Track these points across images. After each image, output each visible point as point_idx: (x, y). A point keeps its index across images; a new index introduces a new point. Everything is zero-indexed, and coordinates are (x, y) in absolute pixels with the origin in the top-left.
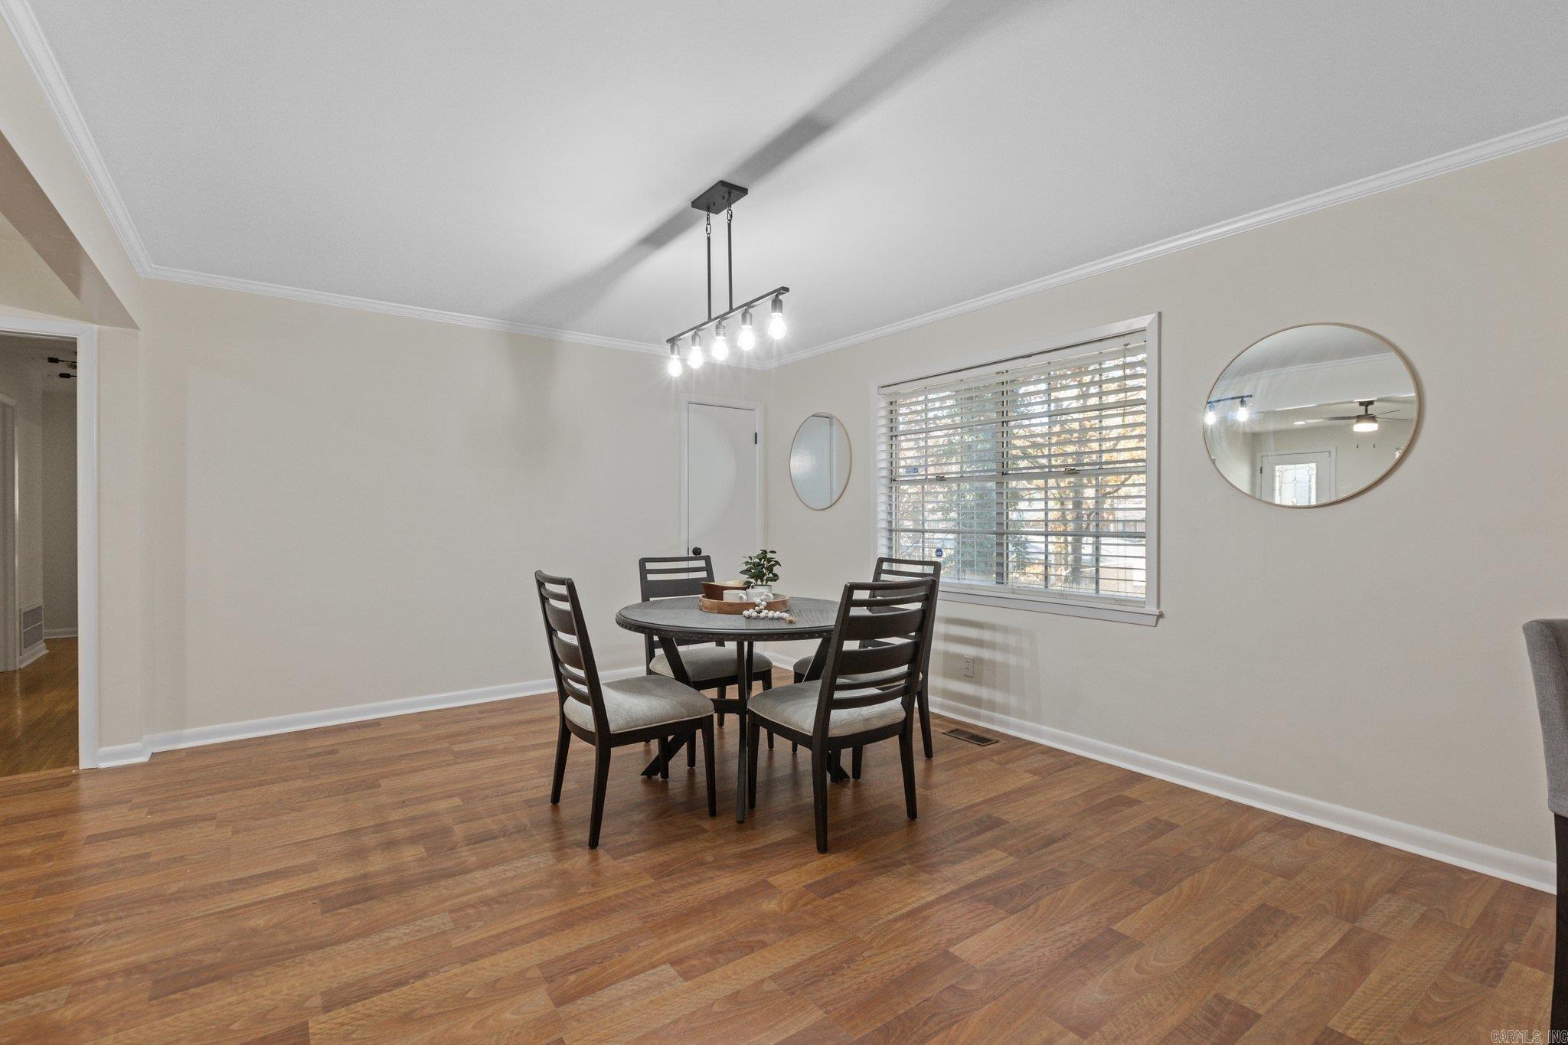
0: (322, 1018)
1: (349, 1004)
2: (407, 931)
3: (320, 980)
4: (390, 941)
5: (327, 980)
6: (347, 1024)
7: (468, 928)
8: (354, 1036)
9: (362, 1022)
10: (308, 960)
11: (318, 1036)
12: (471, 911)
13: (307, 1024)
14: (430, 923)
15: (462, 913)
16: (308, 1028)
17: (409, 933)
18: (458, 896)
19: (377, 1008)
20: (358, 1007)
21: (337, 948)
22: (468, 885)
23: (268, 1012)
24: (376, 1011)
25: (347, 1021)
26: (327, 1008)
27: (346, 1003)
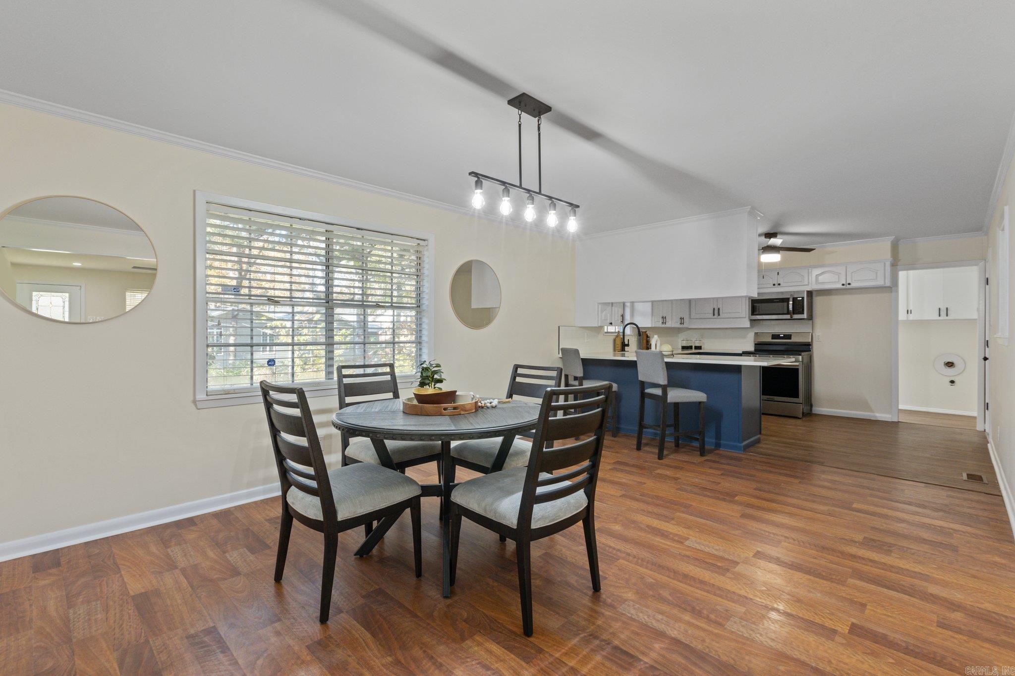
0: (839, 629)
1: (822, 625)
2: (758, 635)
3: (830, 648)
4: (773, 638)
5: (826, 645)
6: (828, 618)
7: (727, 611)
8: (828, 612)
9: (821, 614)
10: (830, 667)
11: (846, 624)
12: (713, 616)
13: (849, 632)
14: (741, 629)
15: (718, 619)
16: (849, 630)
17: (758, 633)
18: (704, 630)
19: (809, 613)
20: (817, 620)
21: (807, 660)
22: (690, 632)
23: (868, 654)
24: (811, 613)
25: (828, 619)
26: (835, 632)
27: (823, 627)
